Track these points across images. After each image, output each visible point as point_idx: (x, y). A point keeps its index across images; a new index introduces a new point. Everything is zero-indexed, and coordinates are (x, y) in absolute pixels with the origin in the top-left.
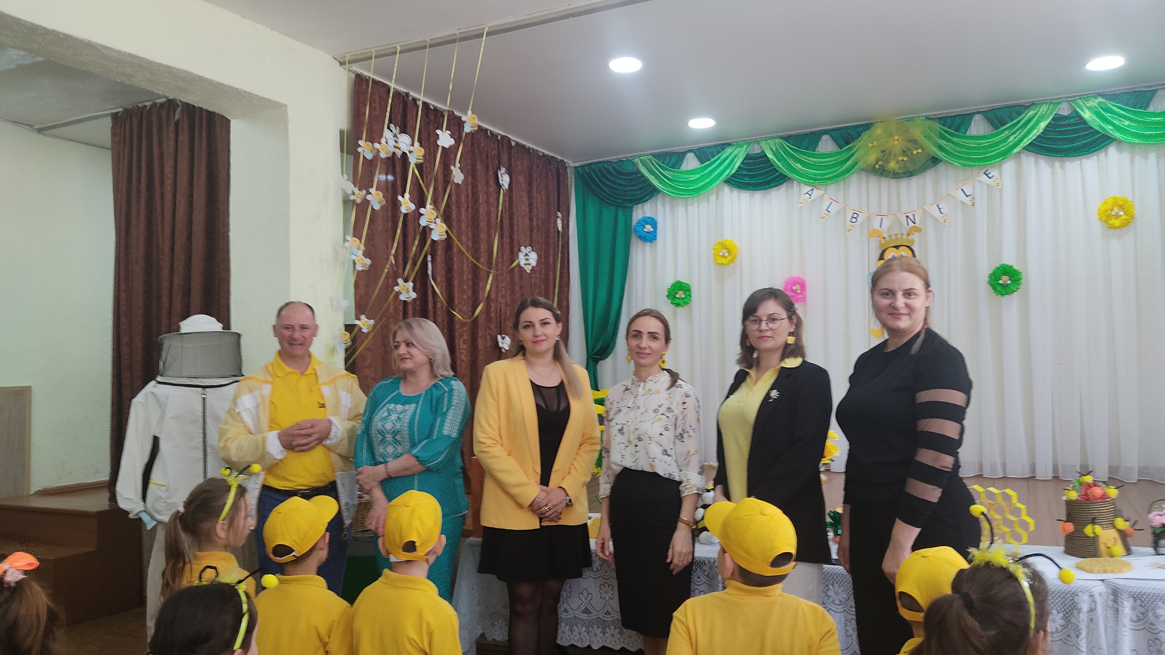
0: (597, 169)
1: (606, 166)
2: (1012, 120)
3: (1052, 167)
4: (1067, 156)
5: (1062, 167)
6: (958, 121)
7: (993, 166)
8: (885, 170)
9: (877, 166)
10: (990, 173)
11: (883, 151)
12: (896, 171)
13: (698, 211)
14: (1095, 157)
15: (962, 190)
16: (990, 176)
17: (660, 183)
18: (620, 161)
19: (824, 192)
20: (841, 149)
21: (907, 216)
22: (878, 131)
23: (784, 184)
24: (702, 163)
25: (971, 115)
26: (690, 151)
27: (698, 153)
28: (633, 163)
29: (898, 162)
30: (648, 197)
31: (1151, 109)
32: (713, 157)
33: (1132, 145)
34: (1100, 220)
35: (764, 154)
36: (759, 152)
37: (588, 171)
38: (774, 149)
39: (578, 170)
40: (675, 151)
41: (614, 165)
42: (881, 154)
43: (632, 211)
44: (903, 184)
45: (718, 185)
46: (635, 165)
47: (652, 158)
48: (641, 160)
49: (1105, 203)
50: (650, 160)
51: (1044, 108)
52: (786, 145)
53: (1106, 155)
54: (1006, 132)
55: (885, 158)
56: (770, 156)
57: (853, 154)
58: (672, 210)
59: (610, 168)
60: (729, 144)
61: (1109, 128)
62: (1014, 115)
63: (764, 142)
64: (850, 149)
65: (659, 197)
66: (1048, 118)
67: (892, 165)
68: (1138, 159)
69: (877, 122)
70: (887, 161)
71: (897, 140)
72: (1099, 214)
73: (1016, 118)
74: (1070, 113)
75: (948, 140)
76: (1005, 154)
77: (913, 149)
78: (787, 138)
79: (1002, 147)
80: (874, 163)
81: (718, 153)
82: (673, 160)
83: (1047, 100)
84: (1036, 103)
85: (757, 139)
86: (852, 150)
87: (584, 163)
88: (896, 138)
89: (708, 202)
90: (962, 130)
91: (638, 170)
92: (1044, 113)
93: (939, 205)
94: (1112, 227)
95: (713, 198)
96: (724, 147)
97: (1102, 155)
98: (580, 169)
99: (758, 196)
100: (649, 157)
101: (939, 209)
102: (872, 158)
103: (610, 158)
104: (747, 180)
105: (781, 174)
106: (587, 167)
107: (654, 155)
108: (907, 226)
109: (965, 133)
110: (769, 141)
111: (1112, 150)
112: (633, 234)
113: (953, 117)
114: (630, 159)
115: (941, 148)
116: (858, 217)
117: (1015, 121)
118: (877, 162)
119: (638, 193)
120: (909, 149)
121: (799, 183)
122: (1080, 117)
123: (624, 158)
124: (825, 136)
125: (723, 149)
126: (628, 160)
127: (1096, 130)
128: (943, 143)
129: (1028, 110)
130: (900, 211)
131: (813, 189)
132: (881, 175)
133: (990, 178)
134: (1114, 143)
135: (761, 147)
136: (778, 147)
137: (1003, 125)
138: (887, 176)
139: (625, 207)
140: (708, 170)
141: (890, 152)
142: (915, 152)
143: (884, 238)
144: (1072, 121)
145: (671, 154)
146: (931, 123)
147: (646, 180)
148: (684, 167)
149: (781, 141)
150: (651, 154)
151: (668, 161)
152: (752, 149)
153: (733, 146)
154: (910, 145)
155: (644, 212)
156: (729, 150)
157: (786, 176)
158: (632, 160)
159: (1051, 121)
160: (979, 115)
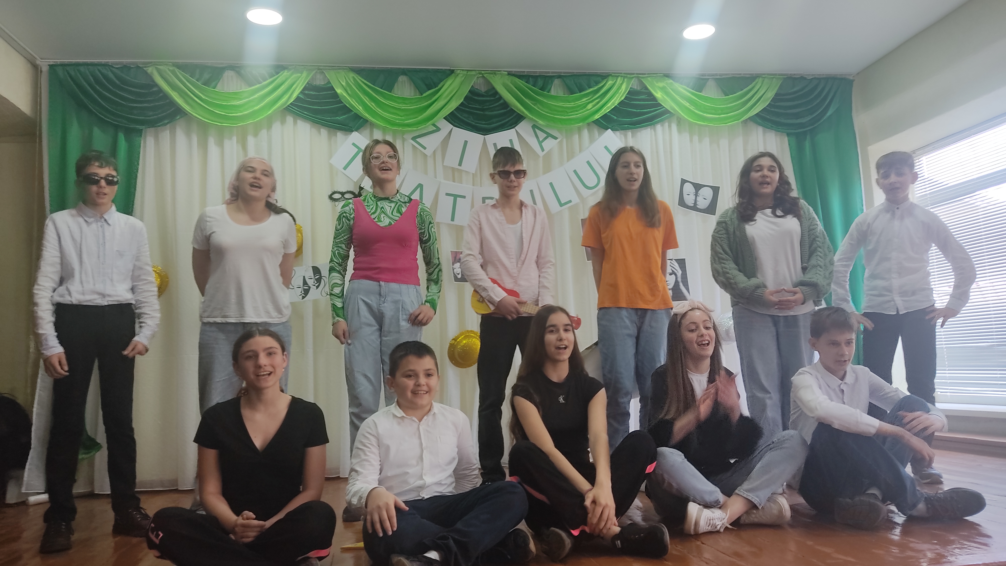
0: (87, 72)
1: (104, 71)
2: (590, 88)
6: (541, 81)
7: (574, 130)
17: (188, 103)
18: (126, 68)
20: (421, 94)
24: (247, 86)
25: (551, 78)
26: (230, 68)
27: (242, 73)
28: (146, 72)
30: (166, 121)
33: (691, 126)
36: (324, 83)
37: (72, 73)
38: (342, 83)
39: (55, 71)
40: (209, 65)
41: (116, 70)
43: (141, 136)
46: (149, 76)
47: (177, 70)
48: (158, 70)
50: (173, 72)
51: (620, 81)
52: (358, 78)
54: (586, 99)
56: (339, 91)
57: (435, 101)
58: (202, 142)
60: (286, 67)
63: (330, 72)
64: (433, 94)
66: (624, 91)
68: (696, 140)
69: (457, 70)
73: (594, 86)
74: (640, 89)
75: (532, 99)
76: (585, 118)
78: (359, 71)
79: (583, 112)
82: (206, 76)
83: (621, 73)
84: (613, 74)
85: (321, 66)
87: (63, 61)
90: (546, 88)
91: (154, 81)
92: (619, 86)
98: (59, 70)
100: (171, 68)
102: (455, 105)
103: (110, 61)
105: (355, 114)
106: (71, 67)
109: (548, 93)
110: (336, 72)
111: (674, 126)
113: (537, 77)
114: (141, 66)
117: (596, 88)
119: (151, 113)
123: (133, 63)
124: (402, 76)
126: (138, 66)
128: (528, 101)
129: (606, 80)
135: (325, 77)
136: (348, 80)
137: (582, 90)
139: (128, 130)
140: (255, 97)
144: (643, 96)
145: (203, 68)
146: (517, 80)
147: (166, 96)
148: (221, 87)
149: (352, 74)
150: (175, 64)
151: (198, 76)
152: (315, 78)
153: (291, 70)
156: (285, 75)
158: (145, 69)
159: (628, 94)
160: (559, 79)
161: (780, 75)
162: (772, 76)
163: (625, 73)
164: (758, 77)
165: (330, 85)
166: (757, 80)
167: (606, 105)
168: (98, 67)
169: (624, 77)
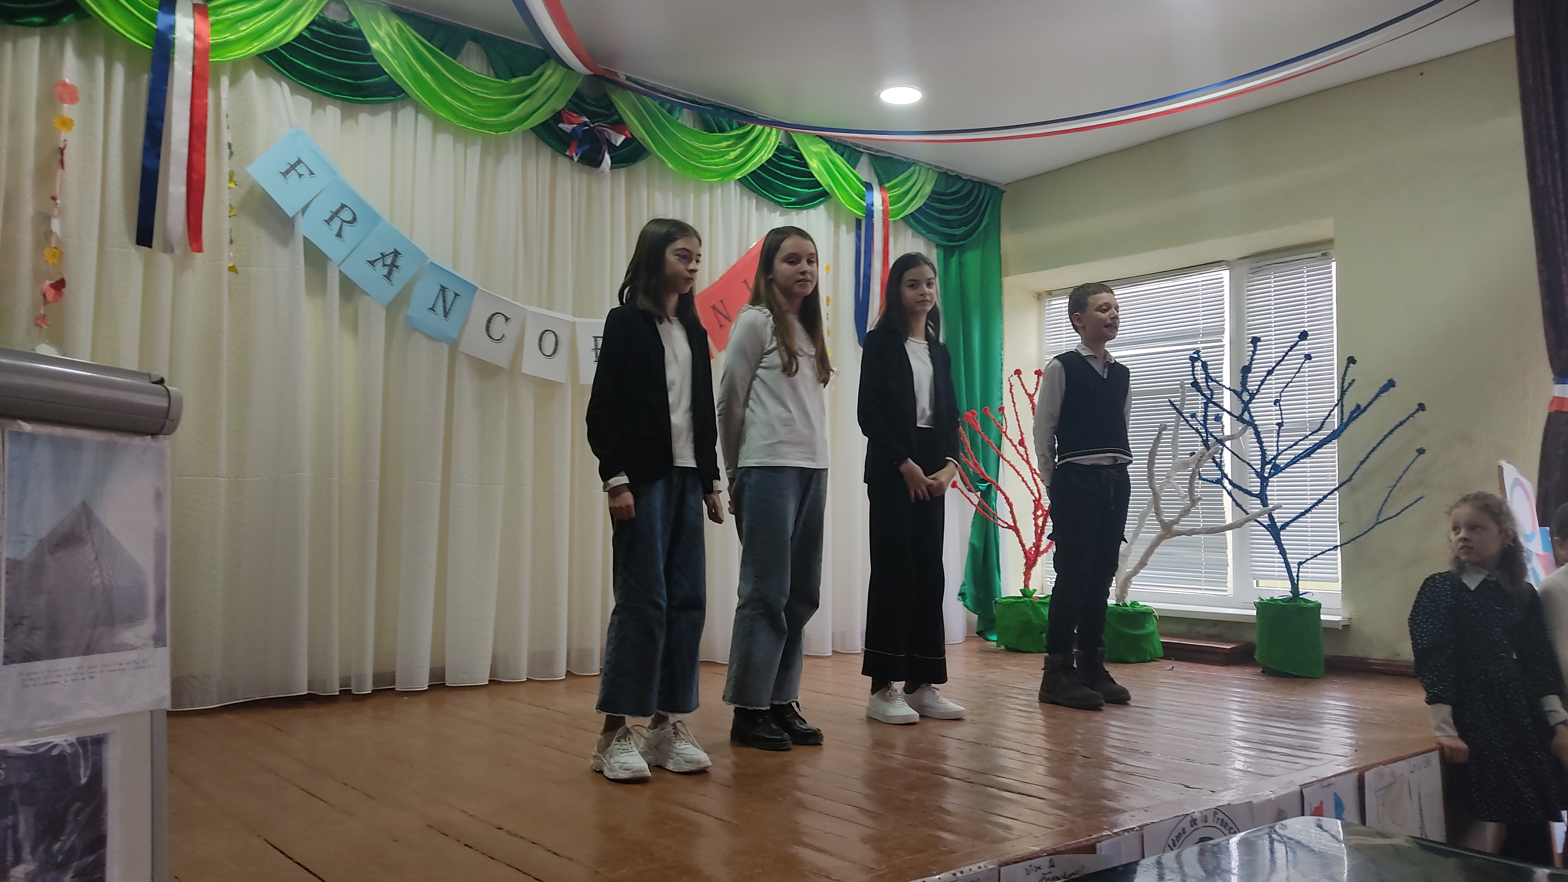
20: (500, 81)
36: (347, 22)
52: (410, 32)
54: (727, 143)
57: (528, 96)
61: (830, 182)
78: (414, 20)
92: (769, 135)
104: (317, 70)
105: (392, 81)
113: (665, 94)
124: (472, 42)
129: (754, 124)
134: (829, 202)
136: (393, 33)
137: (721, 130)
144: (794, 158)
149: (398, 22)
152: (331, 10)
159: (776, 150)
160: (690, 105)
161: (936, 167)
162: (930, 167)
163: (773, 121)
164: (915, 163)
165: (357, 27)
166: (912, 168)
167: (752, 160)
169: (773, 126)
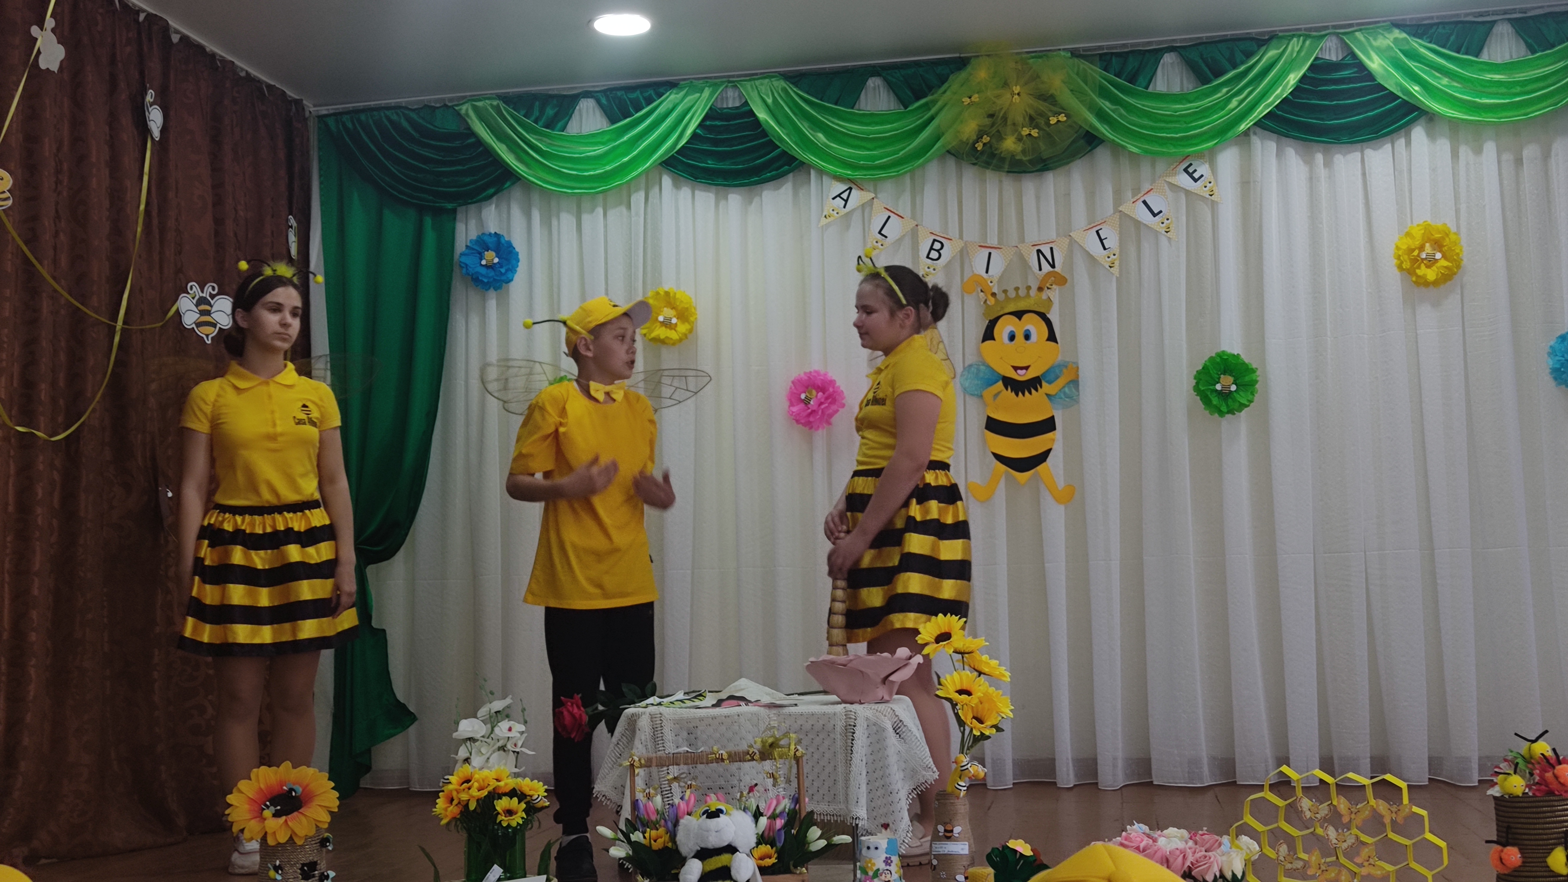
0: (371, 122)
1: (394, 117)
2: (1234, 68)
3: (1309, 162)
4: (1338, 141)
5: (1328, 164)
6: (1132, 64)
7: (1200, 156)
8: (993, 155)
9: (979, 146)
10: (1195, 171)
11: (991, 116)
12: (1018, 158)
13: (606, 226)
14: (1388, 147)
15: (1145, 202)
16: (1196, 175)
17: (519, 159)
18: (427, 108)
19: (873, 195)
20: (906, 107)
21: (1039, 251)
22: (981, 73)
23: (791, 175)
24: (613, 121)
25: (1157, 54)
26: (587, 94)
27: (604, 101)
28: (458, 114)
29: (1020, 139)
30: (491, 191)
31: (1485, 57)
32: (637, 112)
33: (1454, 125)
34: (1400, 267)
35: (747, 108)
36: (737, 104)
37: (350, 125)
38: (770, 101)
39: (327, 125)
40: (556, 92)
41: (413, 115)
42: (988, 121)
43: (455, 219)
44: (1029, 185)
45: (647, 172)
46: (462, 119)
47: (502, 105)
48: (476, 109)
49: (1408, 234)
50: (498, 109)
51: (1295, 45)
52: (793, 90)
53: (1408, 143)
54: (1225, 90)
55: (994, 130)
56: (762, 115)
57: (932, 118)
58: (547, 222)
59: (405, 124)
60: (672, 85)
61: (1415, 89)
62: (1239, 56)
63: (748, 85)
64: (927, 107)
65: (516, 193)
66: (1303, 64)
67: (1010, 144)
68: (1465, 151)
69: (978, 56)
70: (1000, 137)
71: (1018, 94)
72: (1399, 258)
73: (1243, 63)
74: (1340, 58)
75: (1115, 101)
76: (1221, 131)
77: (1050, 114)
78: (795, 78)
79: (1218, 119)
80: (975, 138)
81: (649, 101)
82: (550, 112)
83: (1300, 30)
84: (1280, 34)
85: (733, 76)
86: (930, 109)
87: (340, 107)
88: (1017, 89)
89: (629, 207)
90: (1141, 80)
91: (469, 128)
92: (1295, 55)
93: (1100, 232)
94: (1423, 283)
95: (638, 198)
96: (661, 90)
97: (1401, 142)
98: (331, 122)
99: (735, 199)
100: (495, 103)
101: (1101, 240)
102: (969, 128)
103: (403, 101)
104: (711, 164)
105: (784, 153)
106: (348, 117)
107: (506, 99)
108: (1036, 273)
109: (1147, 88)
110: (757, 82)
111: (1418, 133)
112: (456, 269)
113: (1123, 56)
114: (450, 104)
115: (1102, 116)
116: (942, 248)
117: (1242, 68)
118: (979, 138)
119: (468, 180)
120: (1042, 114)
121: (821, 172)
122: (1362, 67)
123: (436, 101)
124: (873, 79)
125: (660, 95)
126: (445, 106)
127: (1392, 93)
128: (1106, 105)
129: (1264, 48)
130: (1022, 239)
131: (850, 189)
132: (987, 165)
133: (1196, 180)
134: (1422, 120)
135: (741, 93)
136: (776, 95)
137: (1218, 74)
138: (998, 168)
139: (438, 212)
140: (625, 138)
141: (1005, 119)
142: (1053, 120)
143: (994, 295)
144: (1345, 73)
145: (546, 99)
146: (1084, 65)
147: (488, 152)
148: (573, 128)
149: (782, 83)
150: (499, 97)
151: (536, 113)
152: (722, 99)
153: (682, 89)
154: (1042, 106)
155: (481, 223)
156: (672, 97)
157: (794, 159)
158: (456, 108)
160: (1172, 53)
163: (1306, 29)
165: (748, 108)
168: (386, 112)
169: (1307, 37)
